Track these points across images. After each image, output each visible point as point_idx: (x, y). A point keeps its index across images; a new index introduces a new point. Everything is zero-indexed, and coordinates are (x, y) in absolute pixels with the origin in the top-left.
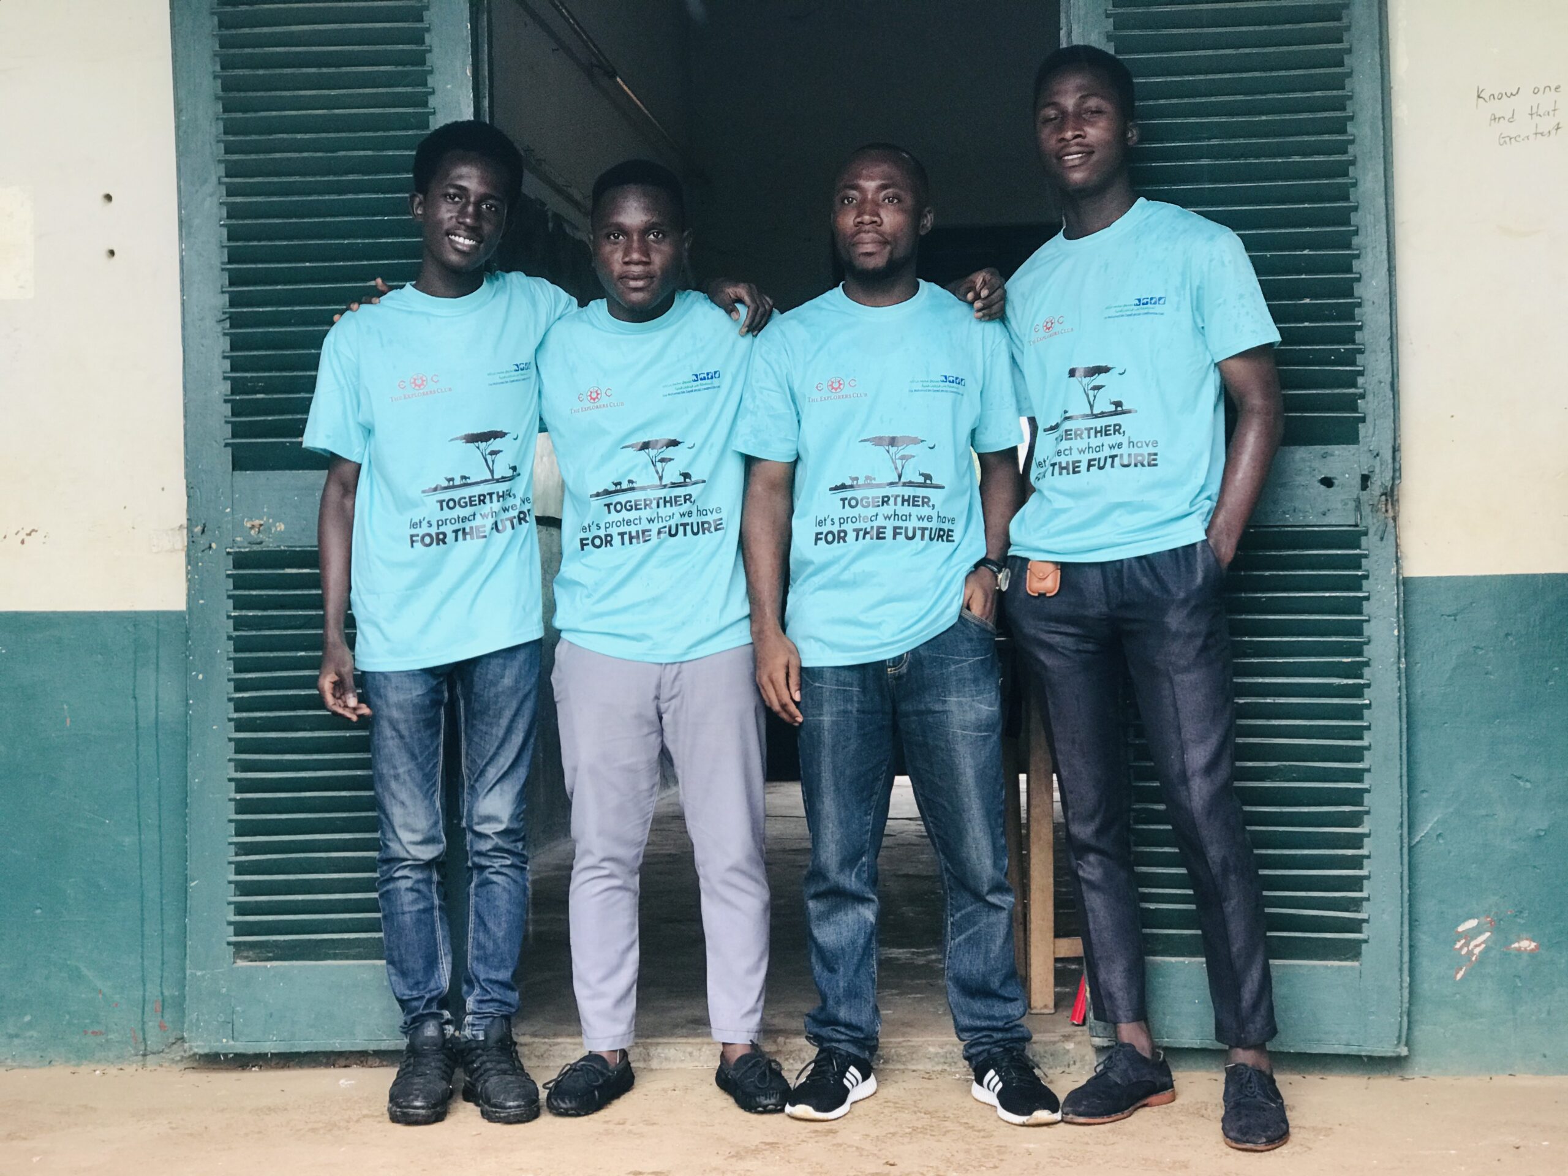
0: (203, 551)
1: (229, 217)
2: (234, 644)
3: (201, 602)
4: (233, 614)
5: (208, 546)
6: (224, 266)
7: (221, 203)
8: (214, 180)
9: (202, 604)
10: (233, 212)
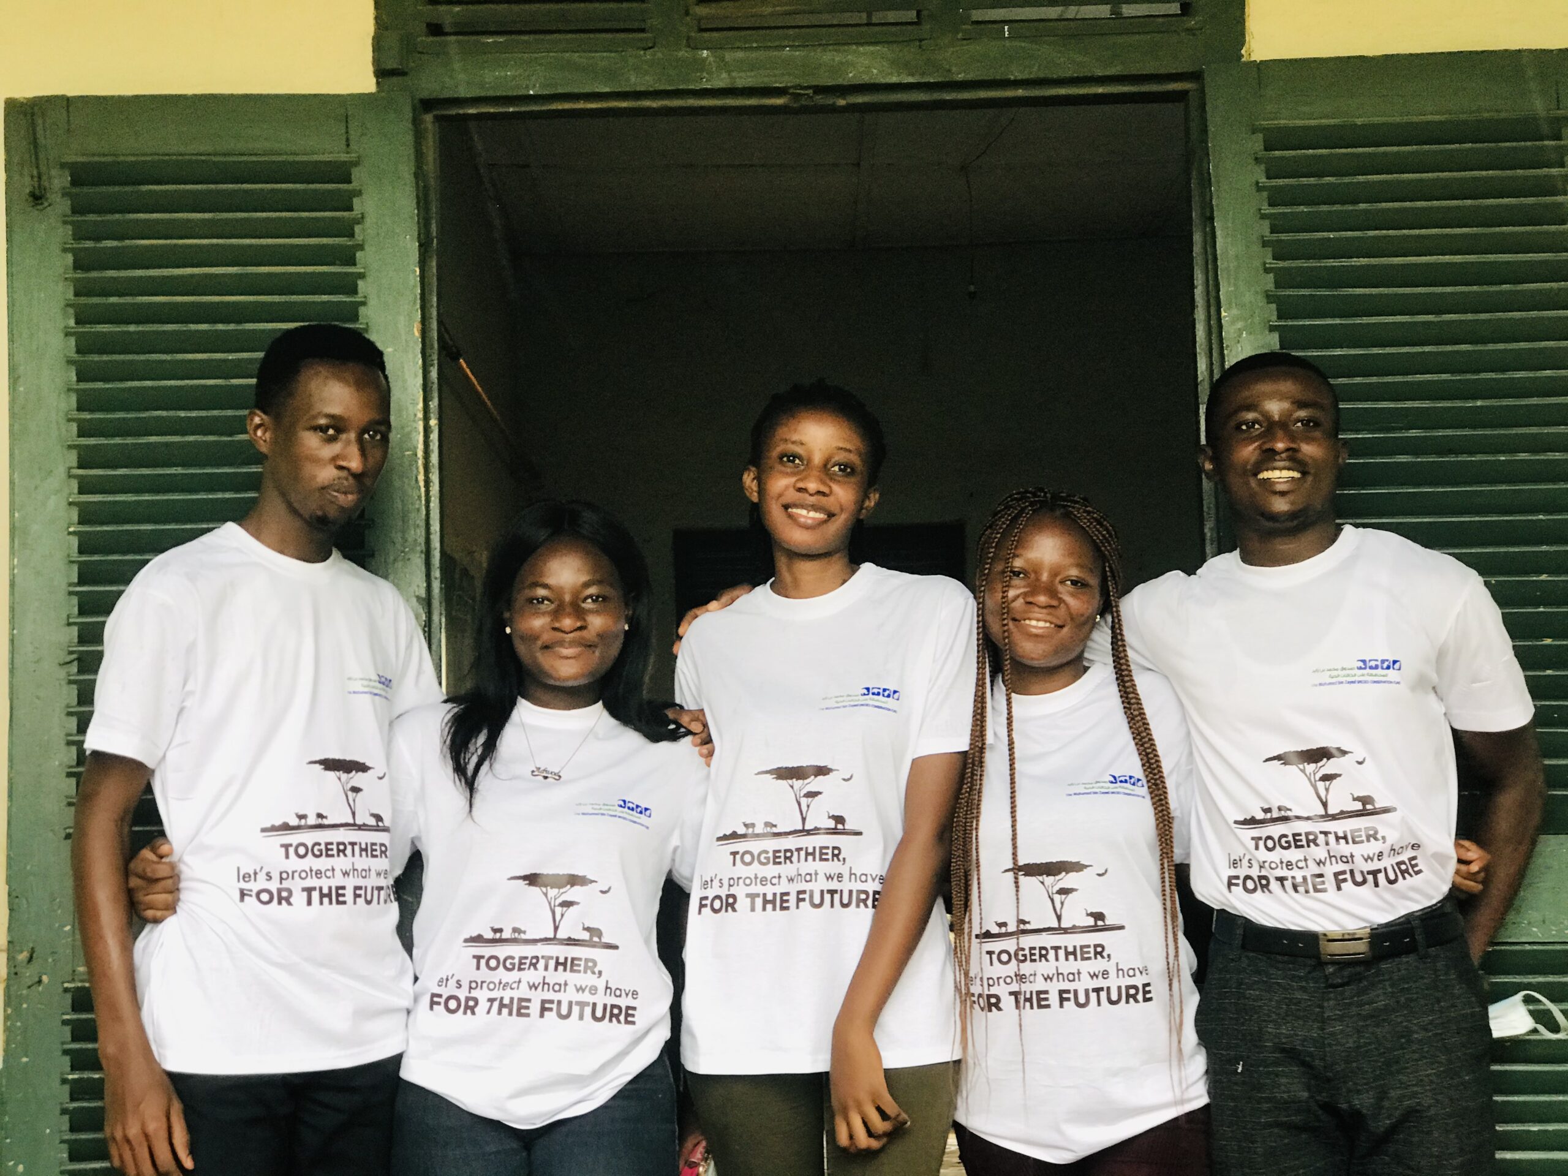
0: (29, 987)
1: (81, 522)
2: (71, 1121)
3: (25, 1060)
4: (70, 1077)
5: (37, 979)
6: (72, 589)
7: (70, 504)
8: (61, 471)
9: (27, 1063)
10: (87, 516)
